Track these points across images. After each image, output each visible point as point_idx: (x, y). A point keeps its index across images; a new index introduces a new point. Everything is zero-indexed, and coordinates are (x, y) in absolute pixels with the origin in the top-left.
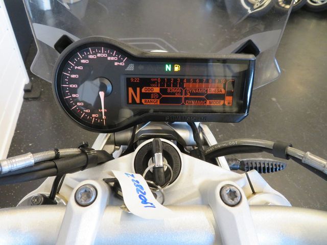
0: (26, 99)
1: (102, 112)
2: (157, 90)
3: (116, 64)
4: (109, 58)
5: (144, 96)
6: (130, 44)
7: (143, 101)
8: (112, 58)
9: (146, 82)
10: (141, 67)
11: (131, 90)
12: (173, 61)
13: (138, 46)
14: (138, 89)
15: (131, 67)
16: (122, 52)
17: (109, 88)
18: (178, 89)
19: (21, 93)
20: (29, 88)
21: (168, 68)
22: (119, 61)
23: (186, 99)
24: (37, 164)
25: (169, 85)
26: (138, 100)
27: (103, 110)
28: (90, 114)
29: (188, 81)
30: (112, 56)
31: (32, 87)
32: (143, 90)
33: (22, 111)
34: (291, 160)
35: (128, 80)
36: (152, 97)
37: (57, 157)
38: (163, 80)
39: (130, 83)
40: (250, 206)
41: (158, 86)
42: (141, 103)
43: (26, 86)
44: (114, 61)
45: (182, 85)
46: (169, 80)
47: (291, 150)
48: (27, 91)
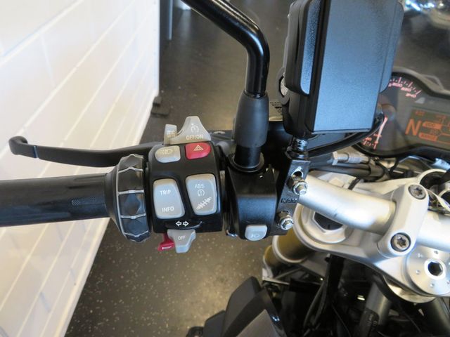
0: (153, 114)
1: (376, 138)
2: (438, 126)
3: (408, 95)
4: (403, 89)
5: (422, 129)
7: (420, 134)
8: (406, 89)
10: (431, 102)
11: (412, 122)
14: (419, 122)
15: (421, 101)
16: (419, 85)
19: (149, 106)
20: (159, 102)
22: (412, 92)
26: (415, 133)
27: (379, 135)
30: (407, 87)
31: (162, 102)
32: (424, 125)
33: (147, 126)
36: (431, 132)
38: (447, 118)
41: (440, 123)
42: (417, 136)
43: (156, 98)
44: (406, 92)
48: (155, 105)
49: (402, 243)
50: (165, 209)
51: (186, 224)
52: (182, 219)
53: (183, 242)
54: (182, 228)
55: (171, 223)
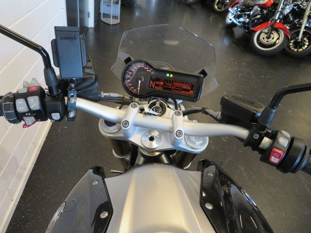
2: (162, 83)
3: (148, 71)
5: (156, 85)
6: (155, 64)
9: (158, 79)
10: (157, 73)
11: (151, 82)
12: (170, 73)
13: (158, 65)
14: (154, 82)
15: (153, 73)
16: (150, 66)
17: (143, 80)
18: (171, 84)
21: (168, 75)
22: (149, 69)
23: (174, 89)
24: (118, 97)
25: (167, 82)
26: (153, 87)
27: (139, 89)
28: (133, 89)
29: (175, 82)
30: (146, 67)
32: (156, 83)
34: (209, 116)
35: (151, 77)
36: (160, 86)
37: (124, 97)
38: (165, 80)
39: (151, 79)
40: (184, 121)
42: (155, 88)
44: (147, 69)
45: (172, 83)
46: (167, 80)
47: (207, 110)
49: (126, 124)
50: (20, 109)
51: (29, 114)
52: (28, 112)
53: (29, 120)
54: (28, 116)
55: (24, 114)
